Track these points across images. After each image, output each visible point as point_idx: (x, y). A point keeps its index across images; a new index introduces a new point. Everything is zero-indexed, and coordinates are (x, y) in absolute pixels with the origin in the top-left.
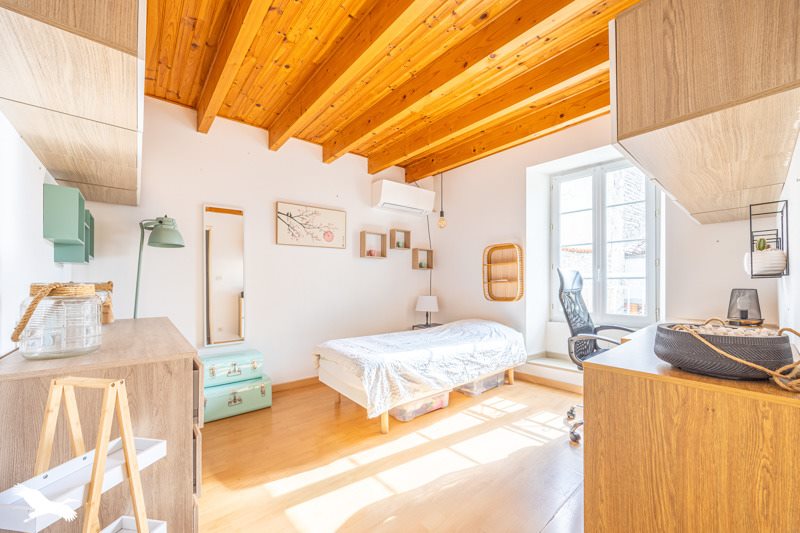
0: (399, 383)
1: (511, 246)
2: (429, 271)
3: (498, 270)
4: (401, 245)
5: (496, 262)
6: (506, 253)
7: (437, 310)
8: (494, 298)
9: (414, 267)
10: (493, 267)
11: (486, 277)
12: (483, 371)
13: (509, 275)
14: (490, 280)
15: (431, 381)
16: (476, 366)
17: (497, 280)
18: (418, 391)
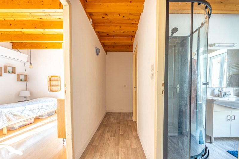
0: (11, 117)
1: (57, 76)
2: (26, 82)
3: (53, 83)
4: (10, 72)
5: (52, 81)
6: (56, 78)
7: (30, 95)
8: (52, 91)
9: (18, 80)
10: (51, 82)
11: (49, 85)
12: (46, 111)
13: (57, 84)
14: (50, 86)
15: (26, 115)
16: (44, 110)
17: (53, 86)
18: (20, 119)
